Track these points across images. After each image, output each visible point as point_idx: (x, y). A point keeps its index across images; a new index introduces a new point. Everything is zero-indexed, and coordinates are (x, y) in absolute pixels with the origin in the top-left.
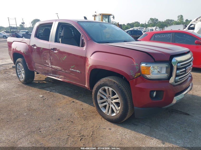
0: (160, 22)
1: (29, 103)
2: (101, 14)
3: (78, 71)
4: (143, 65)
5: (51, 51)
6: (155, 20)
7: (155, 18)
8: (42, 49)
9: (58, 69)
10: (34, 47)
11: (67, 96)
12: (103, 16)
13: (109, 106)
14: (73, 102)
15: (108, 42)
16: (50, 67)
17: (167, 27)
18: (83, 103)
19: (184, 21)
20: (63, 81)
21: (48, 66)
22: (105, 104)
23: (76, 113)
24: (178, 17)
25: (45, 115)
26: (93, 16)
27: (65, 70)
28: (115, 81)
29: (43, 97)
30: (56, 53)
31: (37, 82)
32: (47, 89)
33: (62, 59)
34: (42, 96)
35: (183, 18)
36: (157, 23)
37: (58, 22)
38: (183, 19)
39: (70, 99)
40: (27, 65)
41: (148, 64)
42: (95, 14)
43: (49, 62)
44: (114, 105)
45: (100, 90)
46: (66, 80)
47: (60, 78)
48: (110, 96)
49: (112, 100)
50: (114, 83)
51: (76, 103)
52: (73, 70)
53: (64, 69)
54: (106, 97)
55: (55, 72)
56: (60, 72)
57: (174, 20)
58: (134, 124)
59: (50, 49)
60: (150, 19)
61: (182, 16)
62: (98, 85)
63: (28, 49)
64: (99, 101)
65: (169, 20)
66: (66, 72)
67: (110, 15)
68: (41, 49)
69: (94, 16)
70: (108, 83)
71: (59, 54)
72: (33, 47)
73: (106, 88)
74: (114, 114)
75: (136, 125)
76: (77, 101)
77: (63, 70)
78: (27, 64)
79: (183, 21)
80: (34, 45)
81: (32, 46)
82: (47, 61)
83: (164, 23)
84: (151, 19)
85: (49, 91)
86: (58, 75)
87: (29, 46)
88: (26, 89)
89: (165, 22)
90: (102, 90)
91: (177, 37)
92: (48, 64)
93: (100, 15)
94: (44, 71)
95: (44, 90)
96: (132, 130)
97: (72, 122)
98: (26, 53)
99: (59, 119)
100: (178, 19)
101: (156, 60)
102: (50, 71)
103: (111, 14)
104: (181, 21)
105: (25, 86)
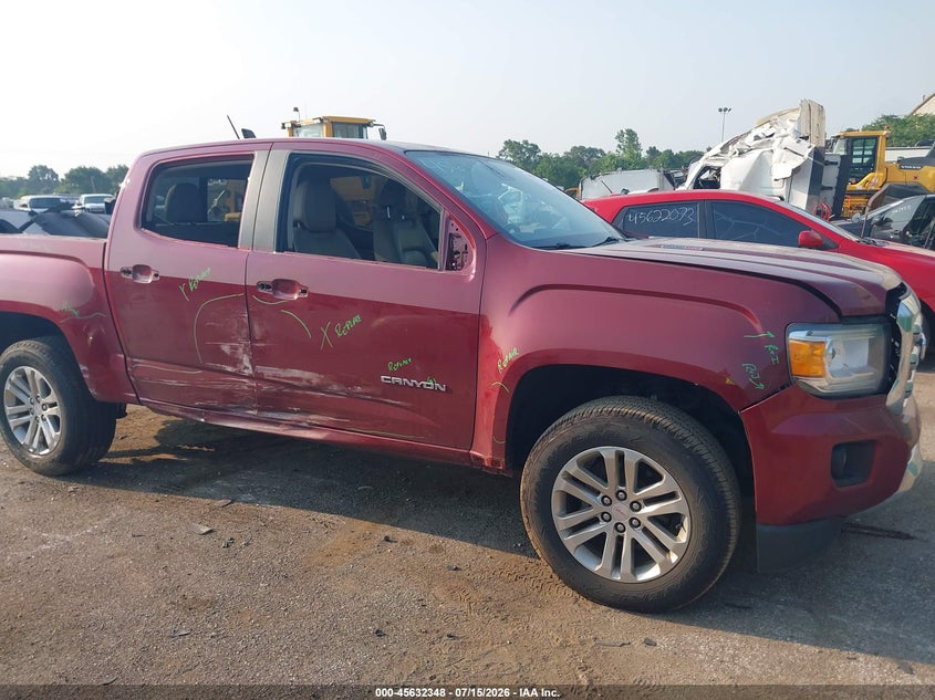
0: (547, 158)
1: (162, 573)
2: (325, 118)
3: (430, 384)
4: (796, 336)
5: (261, 296)
6: (528, 150)
7: (526, 142)
8: (192, 287)
9: (304, 383)
10: (135, 277)
11: (337, 517)
12: (336, 126)
13: (620, 540)
14: (387, 539)
15: (562, 242)
16: (249, 377)
17: (593, 178)
18: (438, 540)
19: (644, 154)
20: (330, 439)
21: (229, 369)
22: (594, 530)
23: (438, 591)
24: (618, 137)
25: (291, 623)
26: (284, 128)
27: (347, 383)
28: (658, 419)
29: (211, 531)
30: (291, 305)
31: (126, 460)
32: (202, 489)
33: (331, 332)
34: (204, 531)
35: (640, 141)
36: (537, 163)
37: (287, 152)
38: (637, 147)
39: (362, 526)
40: (86, 376)
41: (814, 332)
42: (295, 117)
43: (241, 350)
44: (646, 530)
45: (572, 467)
46: (347, 436)
47: (304, 424)
48: (621, 491)
49: (636, 506)
50: (656, 424)
51: (407, 543)
52: (399, 380)
53: (339, 381)
54: (599, 498)
55: (276, 400)
56: (313, 397)
57: (601, 151)
58: (735, 606)
59: (252, 282)
60: (506, 143)
61: (632, 135)
62: (560, 442)
63: (95, 288)
64: (562, 522)
65: (582, 149)
66: (350, 395)
67: (368, 124)
68: (187, 288)
69: (290, 125)
70: (618, 427)
71: (311, 309)
72: (130, 277)
73: (609, 453)
74: (654, 572)
75: (746, 608)
76: (402, 534)
77: (335, 387)
78: (83, 368)
79: (639, 155)
80: (142, 269)
81: (123, 276)
82: (226, 348)
83: (566, 164)
84: (509, 144)
85: (222, 502)
86: (297, 412)
87: (100, 273)
88: (87, 504)
89: (566, 158)
90: (579, 465)
91: (724, 217)
92: (235, 362)
93: (319, 121)
94: (204, 399)
95: (192, 499)
96: (742, 633)
97: (449, 636)
98: (76, 313)
99: (379, 633)
100: (619, 146)
101: (844, 314)
102: (242, 394)
103: (369, 118)
104: (631, 153)
105: (71, 488)
